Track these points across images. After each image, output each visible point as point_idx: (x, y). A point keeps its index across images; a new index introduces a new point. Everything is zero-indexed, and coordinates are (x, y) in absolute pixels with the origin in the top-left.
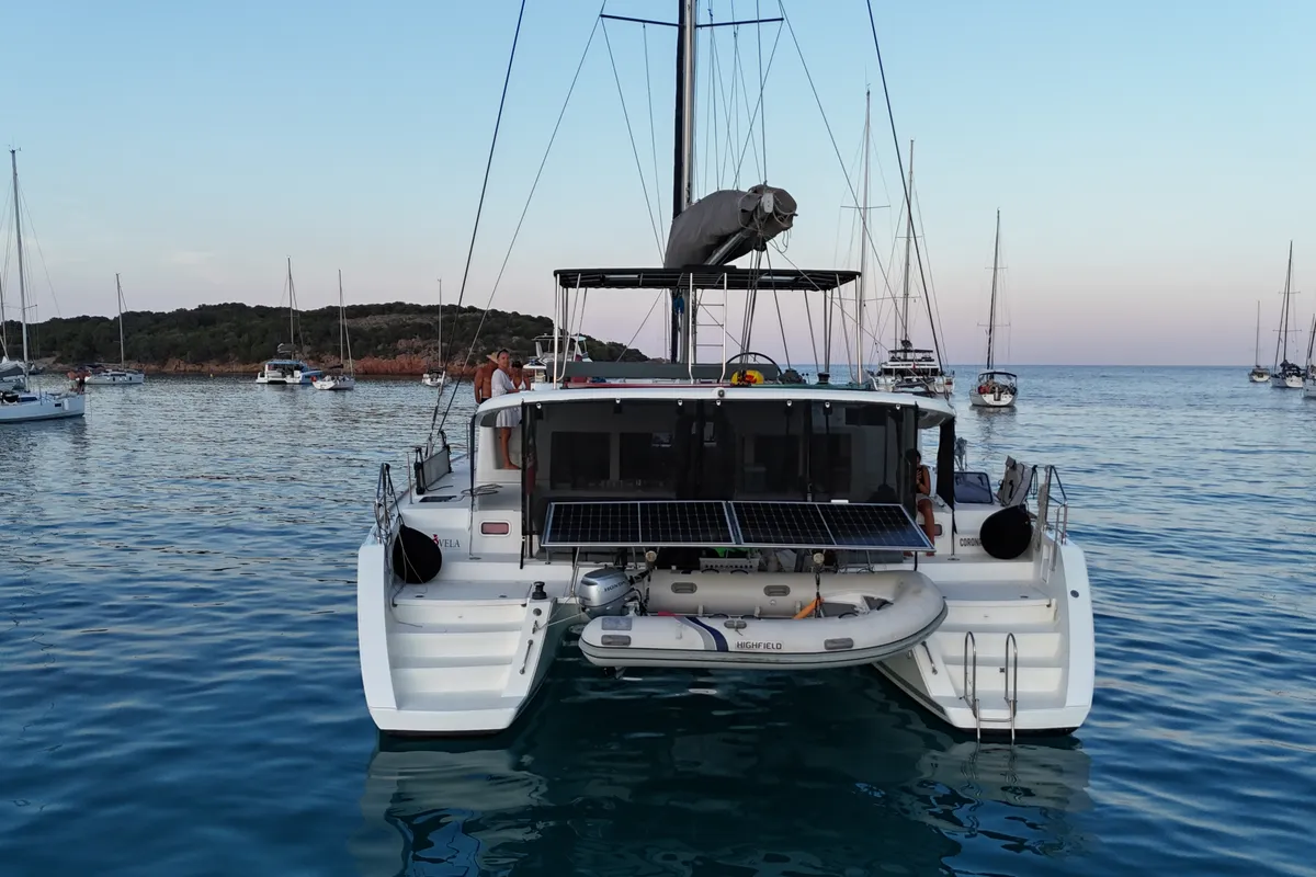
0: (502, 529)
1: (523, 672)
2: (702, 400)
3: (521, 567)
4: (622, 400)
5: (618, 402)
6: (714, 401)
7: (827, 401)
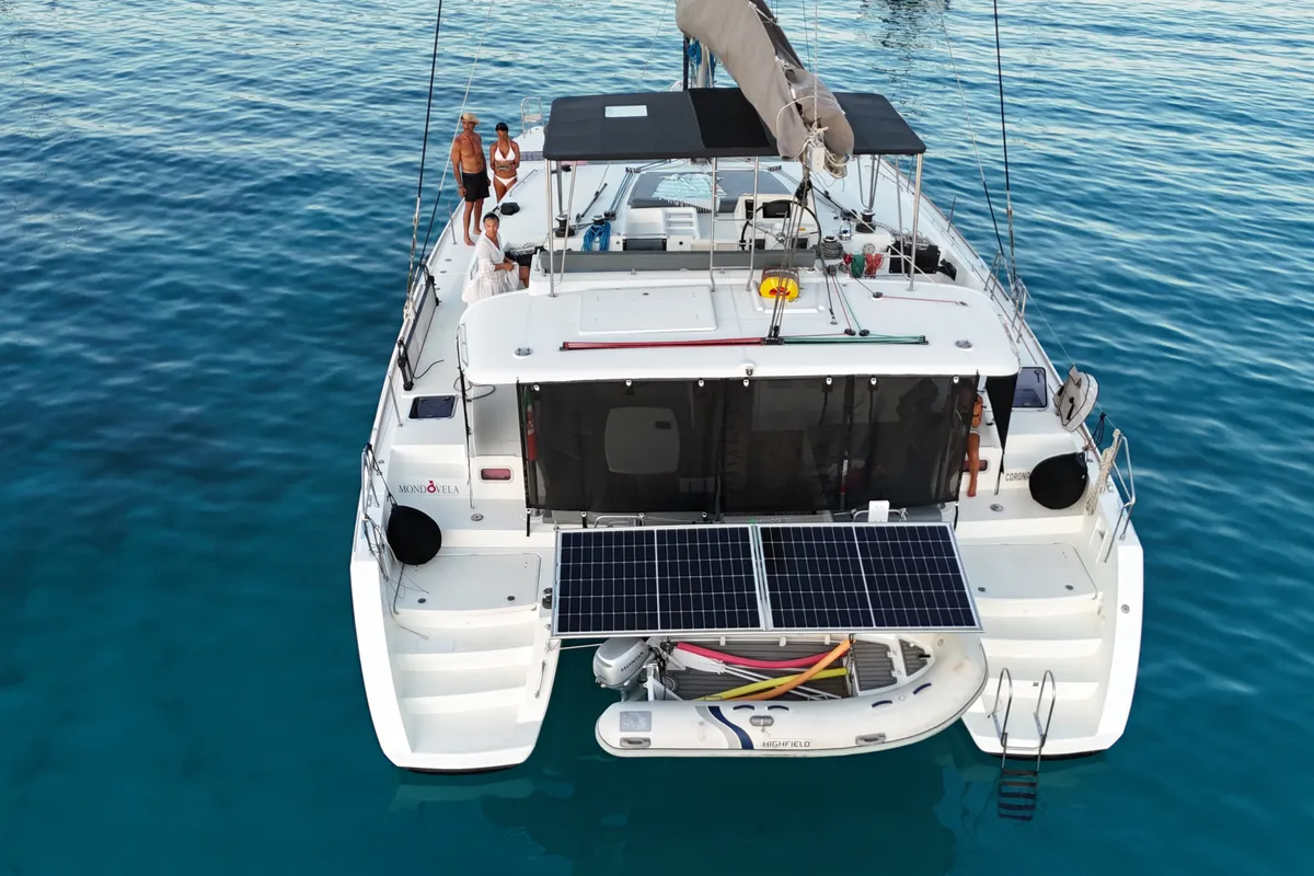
0: (504, 475)
1: (538, 695)
2: (727, 380)
3: (528, 535)
4: (634, 382)
5: (629, 384)
6: (740, 381)
7: (873, 376)
